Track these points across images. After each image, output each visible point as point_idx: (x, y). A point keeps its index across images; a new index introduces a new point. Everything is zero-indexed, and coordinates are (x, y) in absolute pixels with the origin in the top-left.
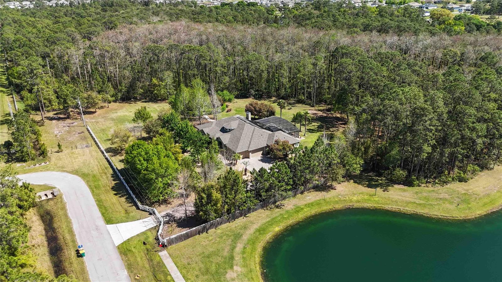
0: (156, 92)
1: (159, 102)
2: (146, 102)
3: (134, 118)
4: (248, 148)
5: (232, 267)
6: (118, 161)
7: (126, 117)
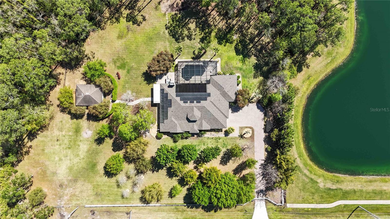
4: (226, 117)
5: (317, 182)
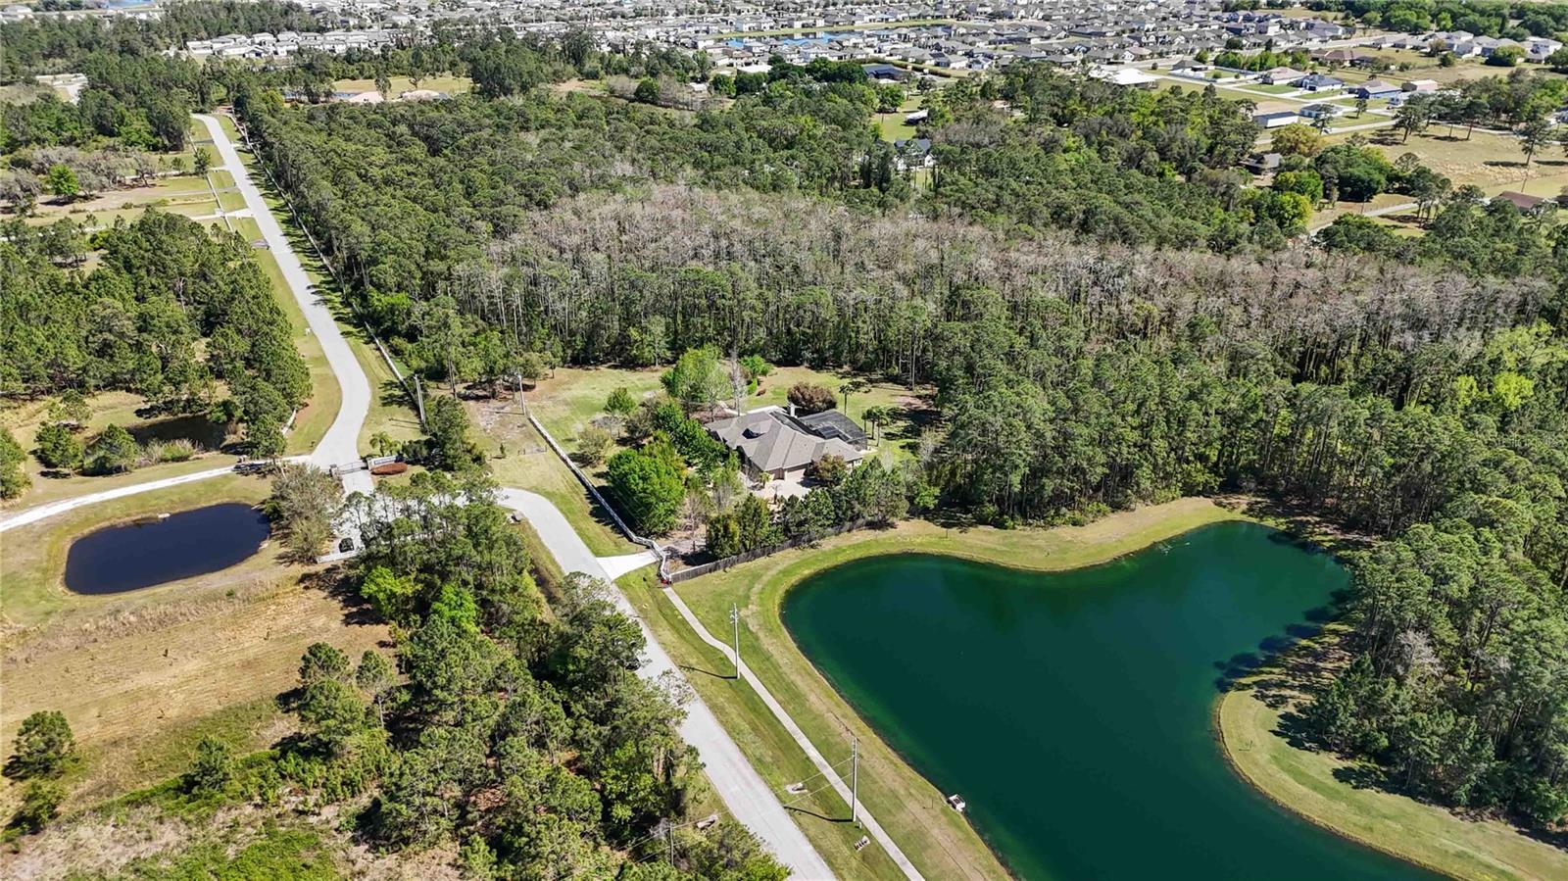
0: (634, 351)
3: (606, 406)
4: (784, 464)
5: (746, 605)
6: (592, 475)
7: (589, 397)
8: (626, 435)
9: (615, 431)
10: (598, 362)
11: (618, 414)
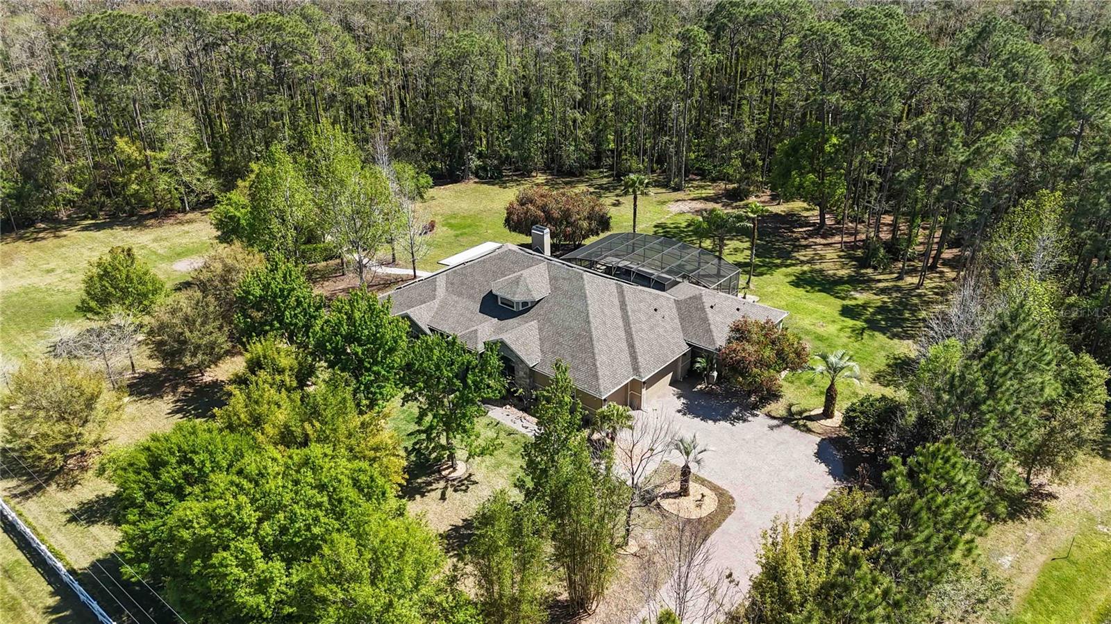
0: (134, 186)
1: (149, 222)
2: (98, 227)
3: (83, 302)
4: (636, 369)
6: (64, 518)
7: (39, 296)
8: (154, 365)
9: (119, 361)
10: (55, 225)
11: (119, 315)
